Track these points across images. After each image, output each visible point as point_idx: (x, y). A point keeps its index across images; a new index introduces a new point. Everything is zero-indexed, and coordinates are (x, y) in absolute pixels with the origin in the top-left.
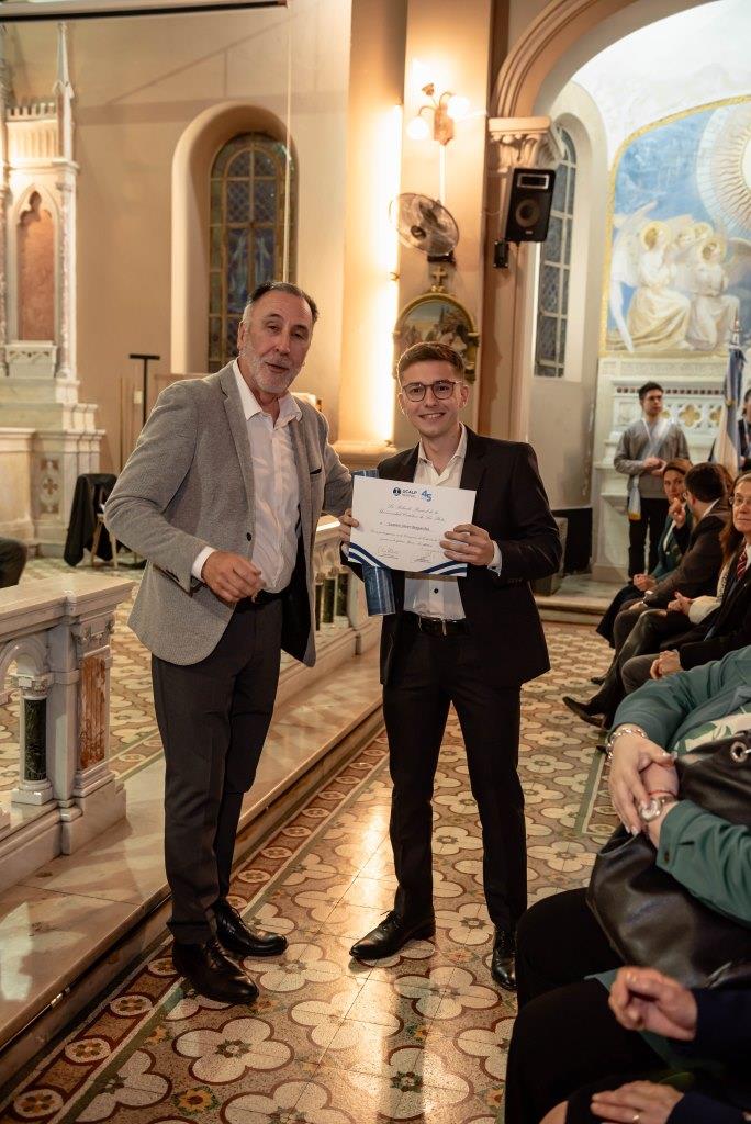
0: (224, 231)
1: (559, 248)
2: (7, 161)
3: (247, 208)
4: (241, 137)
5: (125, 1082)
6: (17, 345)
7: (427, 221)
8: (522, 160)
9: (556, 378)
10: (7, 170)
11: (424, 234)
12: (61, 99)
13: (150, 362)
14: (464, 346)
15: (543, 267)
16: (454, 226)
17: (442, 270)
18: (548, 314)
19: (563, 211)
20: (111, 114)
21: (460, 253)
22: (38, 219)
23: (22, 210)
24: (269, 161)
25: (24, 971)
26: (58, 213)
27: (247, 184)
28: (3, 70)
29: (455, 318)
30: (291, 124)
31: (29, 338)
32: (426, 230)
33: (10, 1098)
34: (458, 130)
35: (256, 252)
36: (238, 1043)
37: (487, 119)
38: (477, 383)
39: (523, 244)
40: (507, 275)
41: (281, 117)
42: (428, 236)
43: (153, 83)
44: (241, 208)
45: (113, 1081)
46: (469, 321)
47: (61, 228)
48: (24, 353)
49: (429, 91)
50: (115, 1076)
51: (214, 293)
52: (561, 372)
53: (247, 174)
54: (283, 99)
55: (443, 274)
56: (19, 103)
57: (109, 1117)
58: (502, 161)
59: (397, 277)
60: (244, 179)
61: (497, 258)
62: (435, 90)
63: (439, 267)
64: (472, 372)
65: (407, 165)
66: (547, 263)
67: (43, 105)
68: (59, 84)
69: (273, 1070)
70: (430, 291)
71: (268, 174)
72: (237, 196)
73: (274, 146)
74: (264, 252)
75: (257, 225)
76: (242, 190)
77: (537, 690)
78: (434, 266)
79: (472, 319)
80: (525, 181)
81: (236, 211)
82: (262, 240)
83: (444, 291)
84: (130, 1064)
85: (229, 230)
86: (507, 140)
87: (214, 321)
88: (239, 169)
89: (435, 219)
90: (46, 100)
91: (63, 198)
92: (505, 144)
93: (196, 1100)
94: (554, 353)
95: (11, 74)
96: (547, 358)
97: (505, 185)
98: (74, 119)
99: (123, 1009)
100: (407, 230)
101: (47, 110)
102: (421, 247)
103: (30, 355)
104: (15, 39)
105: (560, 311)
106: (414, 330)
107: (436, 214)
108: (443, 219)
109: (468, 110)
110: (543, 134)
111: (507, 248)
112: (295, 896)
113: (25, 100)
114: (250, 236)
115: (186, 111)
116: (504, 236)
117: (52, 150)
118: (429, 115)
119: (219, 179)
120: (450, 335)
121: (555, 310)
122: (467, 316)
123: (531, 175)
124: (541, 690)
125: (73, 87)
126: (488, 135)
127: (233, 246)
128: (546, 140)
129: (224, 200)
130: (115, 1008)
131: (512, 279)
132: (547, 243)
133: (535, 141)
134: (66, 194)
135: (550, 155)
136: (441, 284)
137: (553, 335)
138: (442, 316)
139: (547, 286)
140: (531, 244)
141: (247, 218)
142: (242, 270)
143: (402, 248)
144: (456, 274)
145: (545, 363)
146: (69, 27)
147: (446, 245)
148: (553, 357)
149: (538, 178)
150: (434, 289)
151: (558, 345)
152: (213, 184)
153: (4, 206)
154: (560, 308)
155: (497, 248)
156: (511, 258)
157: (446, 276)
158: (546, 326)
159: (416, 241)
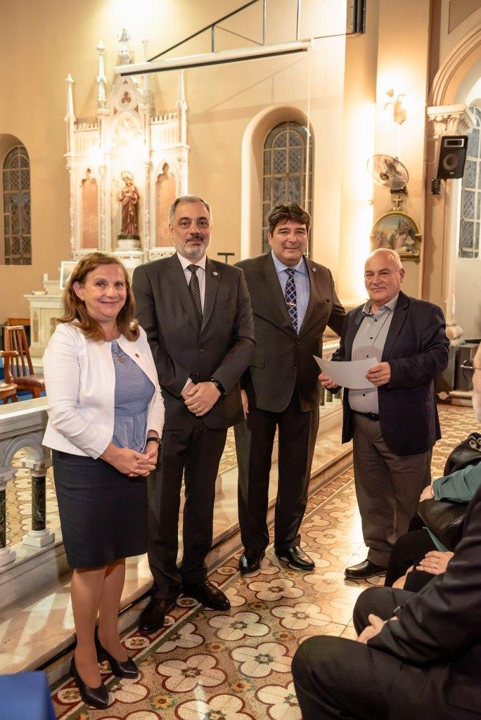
0: (272, 179)
1: (474, 180)
2: (150, 147)
3: (285, 165)
4: (281, 124)
6: (155, 250)
7: (390, 170)
8: (448, 130)
9: (474, 259)
10: (151, 152)
11: (388, 178)
12: (180, 110)
13: (229, 256)
14: (413, 242)
15: (463, 192)
16: (406, 173)
17: (399, 198)
18: (467, 220)
19: (477, 157)
20: (208, 117)
21: (408, 189)
22: (167, 178)
23: (159, 174)
24: (297, 137)
26: (178, 174)
27: (285, 151)
28: (149, 97)
29: (407, 225)
30: (311, 116)
31: (161, 246)
32: (389, 175)
34: (408, 116)
35: (290, 190)
37: (426, 107)
38: (421, 264)
39: (449, 180)
40: (439, 199)
41: (305, 112)
42: (390, 178)
43: (231, 98)
44: (281, 165)
46: (417, 230)
47: (180, 183)
48: (159, 254)
49: (391, 94)
52: (477, 255)
53: (285, 146)
54: (305, 101)
55: (400, 200)
56: (158, 113)
58: (435, 132)
59: (373, 203)
60: (284, 148)
61: (433, 188)
62: (394, 92)
63: (398, 196)
64: (418, 257)
65: (378, 137)
66: (466, 189)
67: (170, 115)
68: (179, 103)
70: (392, 210)
71: (297, 145)
72: (279, 159)
73: (300, 129)
74: (294, 189)
75: (291, 175)
76: (282, 155)
78: (394, 195)
79: (417, 225)
80: (449, 143)
81: (279, 167)
82: (294, 183)
83: (400, 210)
85: (274, 178)
86: (439, 119)
88: (280, 143)
89: (395, 168)
90: (172, 111)
91: (181, 166)
92: (437, 122)
94: (472, 243)
95: (153, 98)
96: (467, 247)
97: (437, 145)
98: (188, 121)
100: (378, 176)
101: (172, 118)
102: (386, 185)
103: (162, 255)
104: (156, 79)
106: (382, 233)
107: (396, 165)
108: (399, 168)
109: (415, 104)
110: (460, 114)
111: (440, 182)
113: (160, 112)
114: (286, 182)
115: (250, 112)
116: (437, 176)
117: (175, 139)
118: (392, 108)
119: (268, 150)
120: (404, 236)
121: (472, 217)
122: (415, 224)
123: (453, 140)
125: (187, 104)
126: (427, 117)
127: (277, 188)
128: (463, 117)
129: (272, 162)
131: (443, 201)
132: (465, 178)
133: (456, 119)
134: (182, 163)
135: (466, 125)
136: (398, 206)
137: (471, 232)
138: (400, 224)
139: (467, 204)
140: (454, 180)
141: (285, 171)
143: (374, 184)
144: (408, 200)
145: (465, 249)
146: (185, 73)
147: (401, 183)
148: (471, 246)
149: (457, 141)
150: (394, 208)
151: (474, 239)
152: (264, 152)
153: (149, 172)
154: (476, 216)
155: (433, 183)
156: (441, 189)
157: (402, 201)
158: (466, 227)
159: (384, 182)
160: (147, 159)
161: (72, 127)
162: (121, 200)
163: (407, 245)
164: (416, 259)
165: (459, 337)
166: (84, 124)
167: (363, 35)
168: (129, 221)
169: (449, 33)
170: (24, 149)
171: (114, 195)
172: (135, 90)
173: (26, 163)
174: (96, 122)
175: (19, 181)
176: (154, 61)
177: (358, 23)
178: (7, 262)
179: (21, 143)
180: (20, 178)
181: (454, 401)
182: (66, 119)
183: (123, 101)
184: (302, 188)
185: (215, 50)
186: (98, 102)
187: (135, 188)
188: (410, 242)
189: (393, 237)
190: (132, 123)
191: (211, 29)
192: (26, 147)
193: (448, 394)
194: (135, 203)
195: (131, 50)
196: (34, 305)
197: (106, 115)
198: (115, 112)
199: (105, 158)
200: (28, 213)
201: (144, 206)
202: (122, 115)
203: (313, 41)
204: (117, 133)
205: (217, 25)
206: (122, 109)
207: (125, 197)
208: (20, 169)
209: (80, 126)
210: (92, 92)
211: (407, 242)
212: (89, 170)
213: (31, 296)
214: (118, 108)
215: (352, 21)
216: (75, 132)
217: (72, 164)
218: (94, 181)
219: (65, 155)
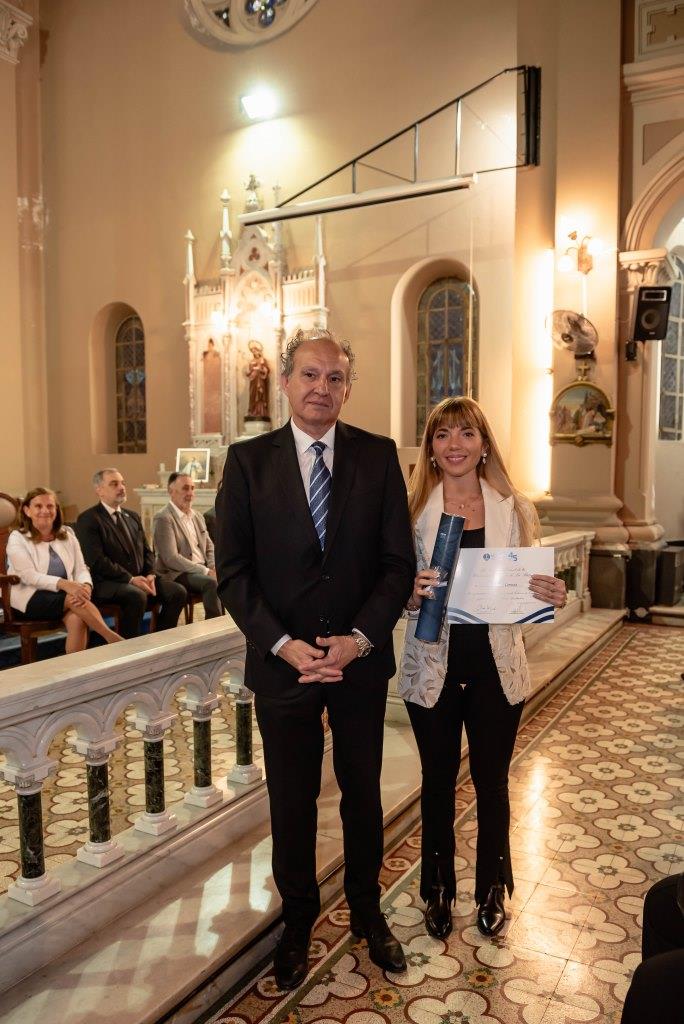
0: (427, 347)
1: (676, 344)
2: (282, 311)
3: (443, 330)
4: (439, 281)
5: (336, 978)
7: (574, 330)
8: (645, 282)
9: (676, 441)
10: (283, 317)
11: (571, 339)
12: (317, 266)
14: (603, 420)
15: (664, 359)
16: (594, 332)
17: (586, 364)
18: (668, 393)
19: (678, 316)
20: (350, 273)
21: (598, 352)
24: (458, 296)
25: (266, 887)
27: (443, 313)
28: (280, 252)
29: (596, 399)
30: (473, 269)
32: (573, 336)
33: (255, 980)
34: (596, 263)
35: (450, 360)
36: (420, 955)
37: (618, 253)
38: (614, 447)
39: (648, 342)
40: (636, 366)
41: (465, 264)
42: (574, 340)
43: (378, 250)
44: (439, 329)
45: (327, 976)
46: (609, 405)
49: (573, 237)
50: (329, 972)
51: (420, 391)
52: (679, 437)
53: (443, 306)
54: (467, 253)
55: (586, 367)
56: (291, 271)
57: (324, 1003)
58: (630, 283)
59: (552, 371)
60: (441, 310)
61: (627, 353)
62: (578, 235)
63: (583, 363)
64: (610, 439)
65: (558, 291)
66: (667, 355)
67: (306, 272)
68: (316, 259)
69: (447, 979)
70: (577, 380)
71: (458, 304)
72: (436, 322)
73: (463, 285)
74: (455, 360)
75: (450, 341)
76: (440, 317)
77: (662, 681)
78: (579, 361)
79: (609, 398)
80: (648, 296)
81: (436, 332)
82: (454, 351)
83: (587, 380)
84: (341, 963)
85: (430, 346)
86: (634, 267)
87: (420, 410)
88: (438, 303)
89: (580, 327)
90: (308, 268)
92: (631, 271)
93: (386, 998)
94: (674, 422)
96: (668, 426)
97: (633, 301)
98: (327, 281)
99: (338, 920)
100: (559, 337)
101: (308, 275)
102: (569, 349)
104: (289, 232)
105: (678, 390)
106: (565, 409)
107: (581, 323)
108: (586, 327)
109: (603, 249)
110: (661, 261)
111: (636, 345)
112: (469, 839)
113: (294, 270)
114: (445, 349)
115: (399, 267)
116: (632, 337)
117: (311, 302)
118: (574, 255)
119: (423, 311)
120: (593, 412)
121: (674, 390)
122: (606, 397)
123: (653, 291)
124: (666, 681)
125: (326, 258)
126: (619, 264)
127: (433, 357)
128: (663, 265)
129: (427, 326)
130: (332, 918)
131: (640, 368)
132: (667, 340)
133: (655, 267)
135: (667, 276)
136: (585, 375)
137: (672, 409)
138: (586, 398)
140: (654, 342)
141: (443, 337)
142: (440, 373)
143: (555, 350)
144: (597, 368)
145: (666, 430)
146: (323, 219)
147: (588, 346)
148: (673, 425)
149: (658, 294)
150: (580, 378)
151: (677, 417)
152: (419, 314)
153: (281, 340)
154: (678, 387)
155: (628, 346)
156: (638, 354)
157: (589, 369)
158: (667, 402)
159: (565, 345)
160: (277, 324)
161: (192, 291)
162: (248, 375)
163: (596, 424)
164: (607, 441)
165: (659, 539)
166: (206, 287)
167: (538, 168)
168: (257, 399)
169: (644, 164)
170: (138, 319)
171: (240, 368)
172: (265, 246)
173: (140, 335)
174: (218, 284)
175: (134, 356)
176: (285, 205)
177: (531, 153)
178: (121, 450)
179: (134, 312)
180: (135, 353)
181: (655, 619)
182: (185, 282)
183: (251, 258)
184: (464, 357)
185: (357, 190)
186: (222, 260)
187: (265, 360)
188: (600, 419)
189: (578, 413)
190: (260, 283)
191: (351, 166)
192: (142, 317)
193: (647, 610)
194: (264, 377)
195: (260, 199)
196: (146, 500)
197: (231, 276)
198: (242, 271)
199: (229, 326)
200: (143, 393)
201: (276, 382)
202: (250, 275)
203: (476, 177)
204: (243, 294)
205: (360, 161)
206: (249, 268)
207: (252, 371)
208: (134, 342)
209: (201, 290)
210: (216, 250)
211: (595, 419)
212: (211, 341)
213: (142, 490)
214: (245, 267)
215: (524, 151)
216: (195, 297)
217: (192, 334)
218: (216, 355)
219: (184, 324)
